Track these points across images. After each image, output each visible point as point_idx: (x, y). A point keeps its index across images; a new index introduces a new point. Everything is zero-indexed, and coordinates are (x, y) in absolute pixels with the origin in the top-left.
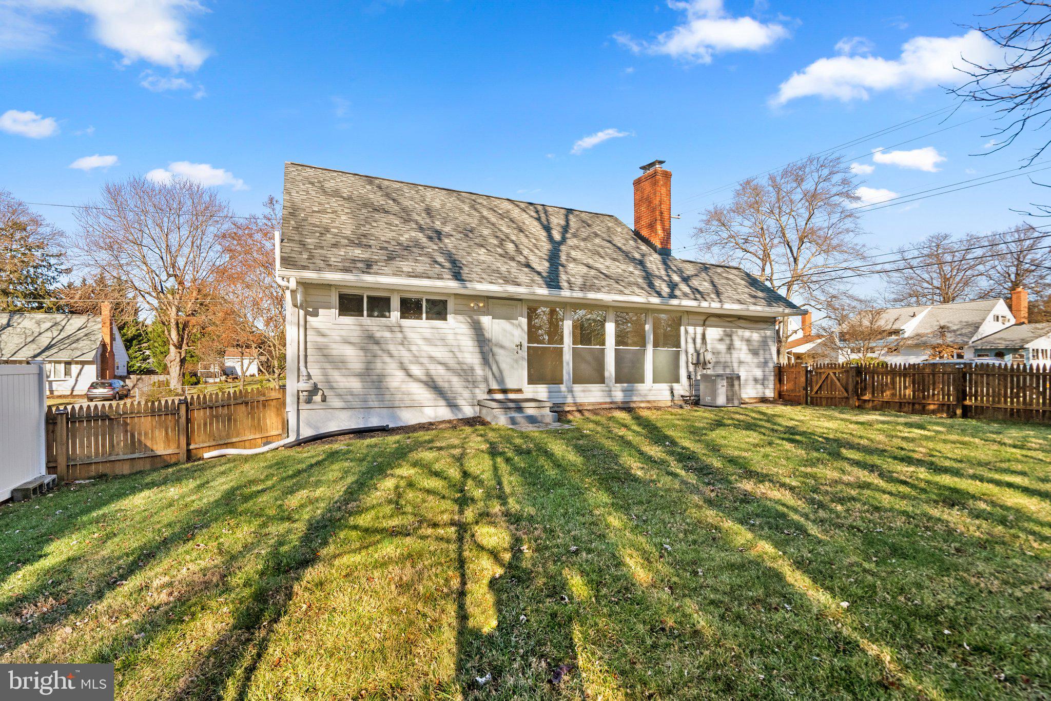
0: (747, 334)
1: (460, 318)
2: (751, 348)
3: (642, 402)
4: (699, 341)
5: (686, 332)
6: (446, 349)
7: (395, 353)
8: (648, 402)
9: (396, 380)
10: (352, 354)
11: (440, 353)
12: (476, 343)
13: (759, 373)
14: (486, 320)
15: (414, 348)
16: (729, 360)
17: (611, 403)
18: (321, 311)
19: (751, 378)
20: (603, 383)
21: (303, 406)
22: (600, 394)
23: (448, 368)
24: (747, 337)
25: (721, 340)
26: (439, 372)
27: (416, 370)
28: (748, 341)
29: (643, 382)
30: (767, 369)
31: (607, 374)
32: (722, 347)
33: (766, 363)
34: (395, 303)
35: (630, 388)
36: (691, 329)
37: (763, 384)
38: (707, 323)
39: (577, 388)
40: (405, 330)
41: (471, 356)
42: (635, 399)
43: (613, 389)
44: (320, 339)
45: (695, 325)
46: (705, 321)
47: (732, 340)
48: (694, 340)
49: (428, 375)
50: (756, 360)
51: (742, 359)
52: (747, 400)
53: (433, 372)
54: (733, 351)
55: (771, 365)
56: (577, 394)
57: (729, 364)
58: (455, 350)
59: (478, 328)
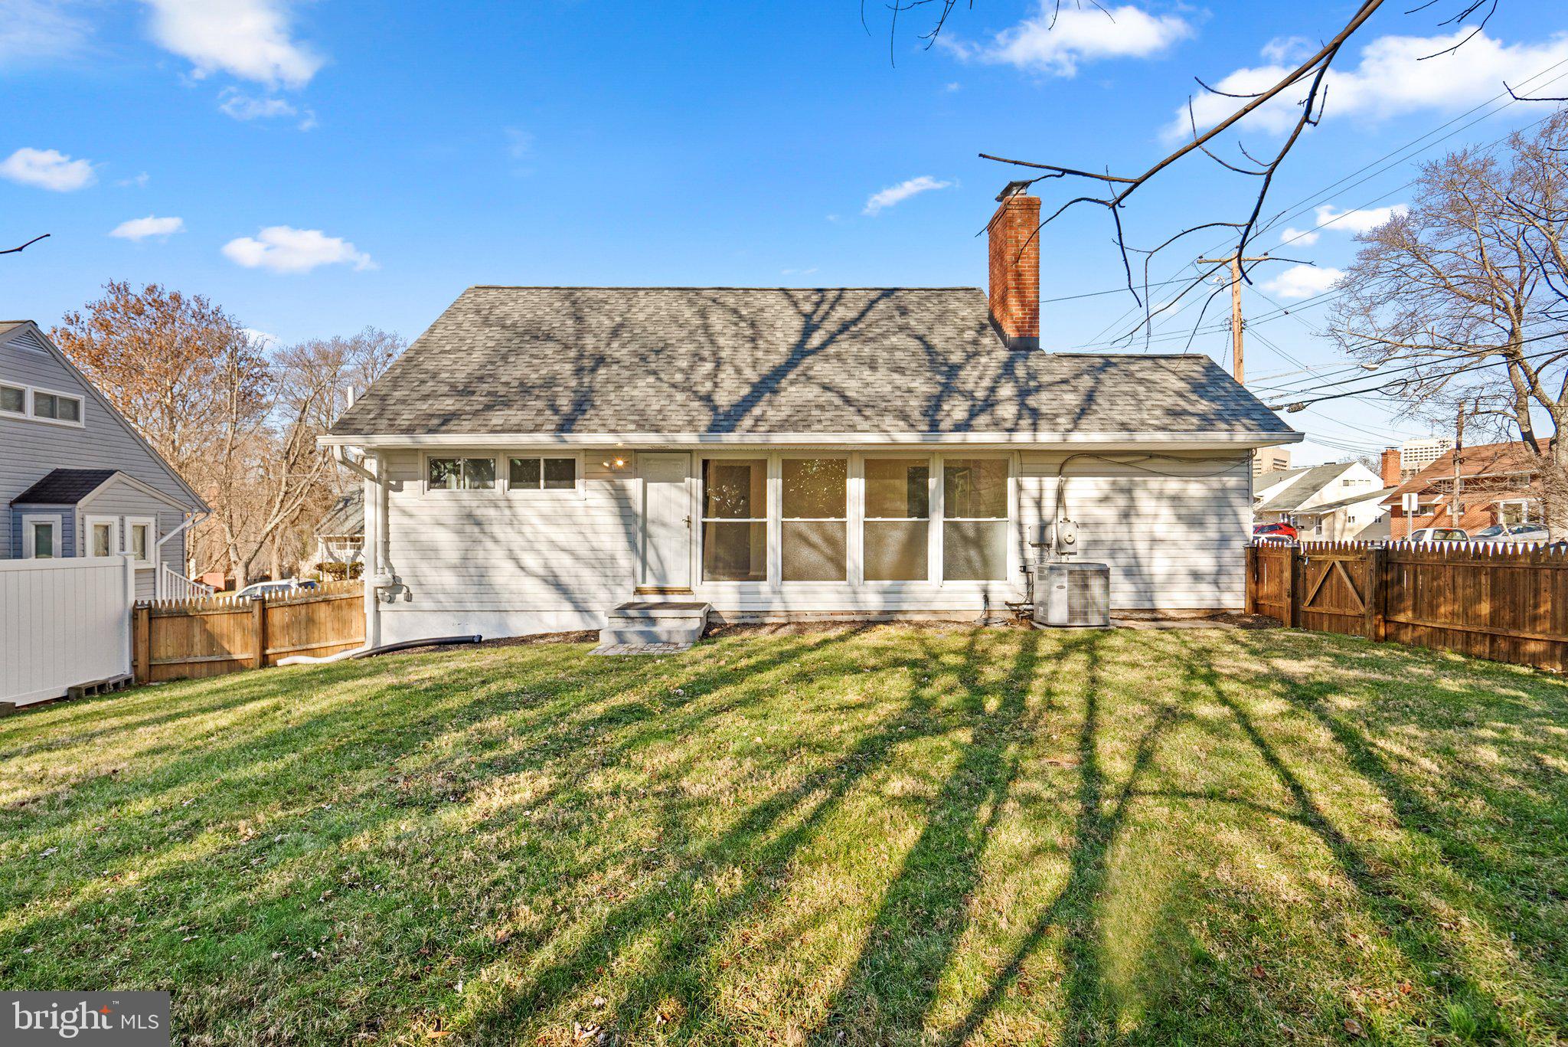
0: (1173, 485)
1: (593, 483)
2: (1183, 511)
3: (920, 612)
4: (1049, 503)
5: (1020, 488)
6: (575, 529)
7: (500, 536)
8: (935, 612)
9: (503, 574)
10: (447, 541)
11: (563, 535)
12: (618, 520)
13: (1206, 562)
14: (634, 485)
15: (527, 529)
16: (1126, 537)
17: (859, 612)
18: (406, 484)
19: (1183, 570)
20: (844, 578)
21: (383, 606)
22: (833, 597)
23: (577, 558)
24: (1172, 493)
25: (1105, 500)
26: (563, 565)
27: (530, 561)
28: (1176, 500)
29: (926, 578)
30: (1227, 554)
31: (849, 565)
32: (1108, 514)
33: (1224, 541)
34: (502, 467)
35: (896, 589)
36: (1030, 483)
37: (1216, 583)
38: (1066, 469)
39: (792, 587)
40: (516, 504)
41: (610, 536)
42: (905, 607)
43: (861, 589)
44: (405, 520)
45: (1040, 474)
46: (1062, 465)
47: (1132, 499)
48: (1039, 504)
49: (546, 567)
50: (1196, 536)
51: (1159, 535)
52: (1172, 614)
53: (554, 563)
54: (1134, 520)
55: (1238, 546)
56: (788, 597)
57: (1126, 545)
58: (588, 531)
59: (621, 498)
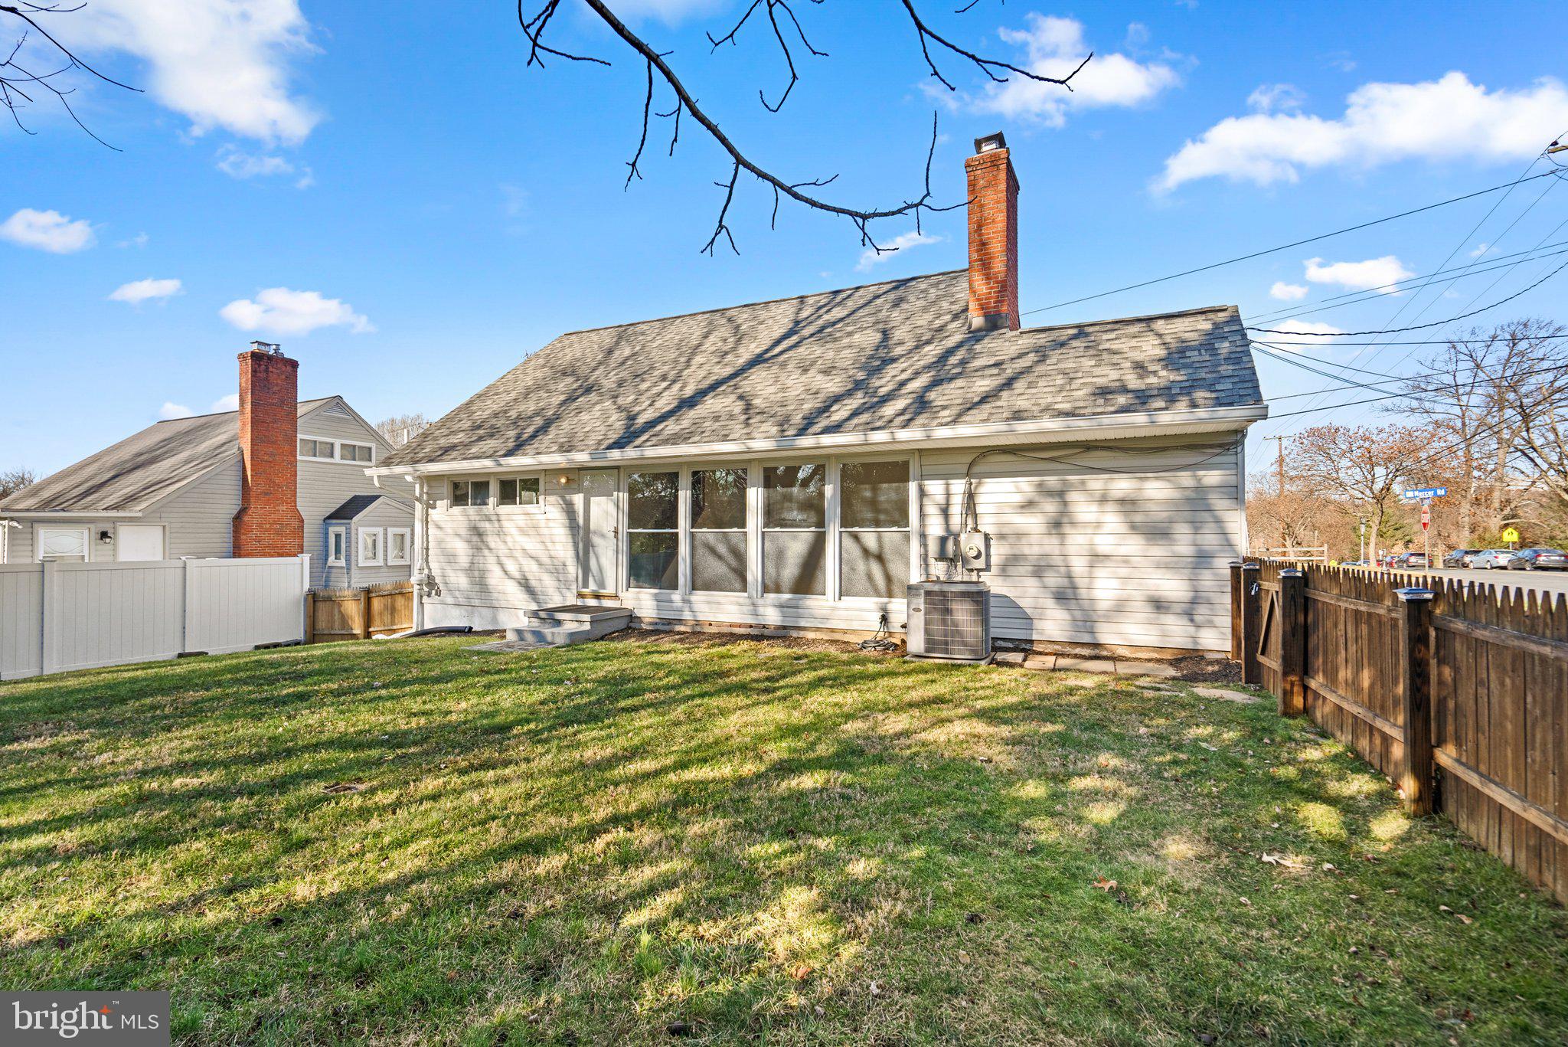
0: (1122, 485)
1: (552, 499)
2: (1138, 518)
3: (818, 629)
4: (956, 509)
5: (922, 494)
6: (538, 539)
7: (492, 545)
8: (832, 630)
9: (495, 578)
10: (461, 548)
11: (531, 545)
12: (568, 532)
13: (1174, 587)
14: (578, 499)
15: (509, 539)
16: (1056, 550)
17: (757, 626)
18: (438, 503)
19: (1138, 595)
20: (744, 589)
21: (425, 599)
22: (734, 608)
23: (540, 564)
24: (1119, 494)
25: (1028, 505)
26: (532, 569)
27: (512, 567)
28: (1128, 504)
29: (823, 594)
30: (1206, 575)
31: (750, 577)
32: (1033, 523)
33: (1202, 559)
34: (494, 488)
35: (793, 603)
36: (935, 487)
37: (1189, 615)
38: (976, 469)
39: (699, 597)
40: (502, 518)
41: (564, 549)
42: (803, 624)
43: (760, 602)
44: (438, 532)
45: (946, 476)
46: (971, 465)
47: (1065, 503)
48: (945, 512)
49: (521, 571)
50: (1158, 551)
51: (1102, 550)
52: (1122, 652)
53: (526, 568)
54: (1067, 529)
55: (1223, 565)
56: (696, 607)
57: (1058, 561)
58: (547, 540)
59: (569, 511)
